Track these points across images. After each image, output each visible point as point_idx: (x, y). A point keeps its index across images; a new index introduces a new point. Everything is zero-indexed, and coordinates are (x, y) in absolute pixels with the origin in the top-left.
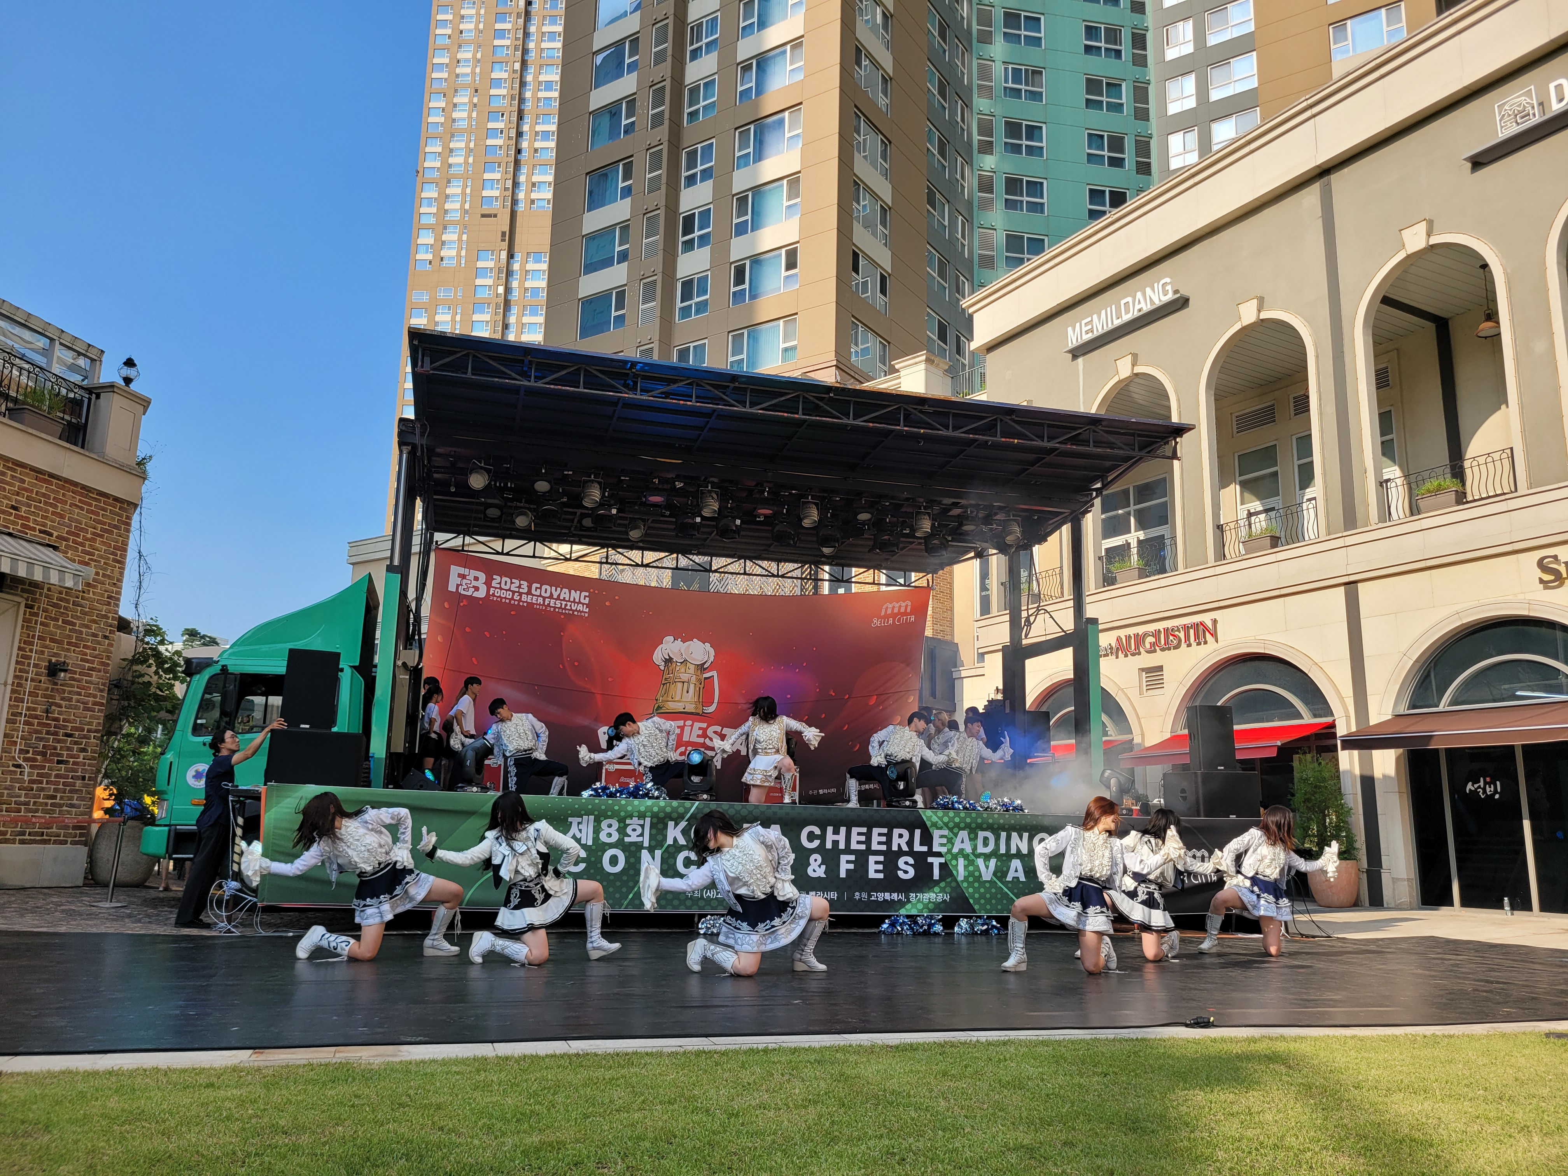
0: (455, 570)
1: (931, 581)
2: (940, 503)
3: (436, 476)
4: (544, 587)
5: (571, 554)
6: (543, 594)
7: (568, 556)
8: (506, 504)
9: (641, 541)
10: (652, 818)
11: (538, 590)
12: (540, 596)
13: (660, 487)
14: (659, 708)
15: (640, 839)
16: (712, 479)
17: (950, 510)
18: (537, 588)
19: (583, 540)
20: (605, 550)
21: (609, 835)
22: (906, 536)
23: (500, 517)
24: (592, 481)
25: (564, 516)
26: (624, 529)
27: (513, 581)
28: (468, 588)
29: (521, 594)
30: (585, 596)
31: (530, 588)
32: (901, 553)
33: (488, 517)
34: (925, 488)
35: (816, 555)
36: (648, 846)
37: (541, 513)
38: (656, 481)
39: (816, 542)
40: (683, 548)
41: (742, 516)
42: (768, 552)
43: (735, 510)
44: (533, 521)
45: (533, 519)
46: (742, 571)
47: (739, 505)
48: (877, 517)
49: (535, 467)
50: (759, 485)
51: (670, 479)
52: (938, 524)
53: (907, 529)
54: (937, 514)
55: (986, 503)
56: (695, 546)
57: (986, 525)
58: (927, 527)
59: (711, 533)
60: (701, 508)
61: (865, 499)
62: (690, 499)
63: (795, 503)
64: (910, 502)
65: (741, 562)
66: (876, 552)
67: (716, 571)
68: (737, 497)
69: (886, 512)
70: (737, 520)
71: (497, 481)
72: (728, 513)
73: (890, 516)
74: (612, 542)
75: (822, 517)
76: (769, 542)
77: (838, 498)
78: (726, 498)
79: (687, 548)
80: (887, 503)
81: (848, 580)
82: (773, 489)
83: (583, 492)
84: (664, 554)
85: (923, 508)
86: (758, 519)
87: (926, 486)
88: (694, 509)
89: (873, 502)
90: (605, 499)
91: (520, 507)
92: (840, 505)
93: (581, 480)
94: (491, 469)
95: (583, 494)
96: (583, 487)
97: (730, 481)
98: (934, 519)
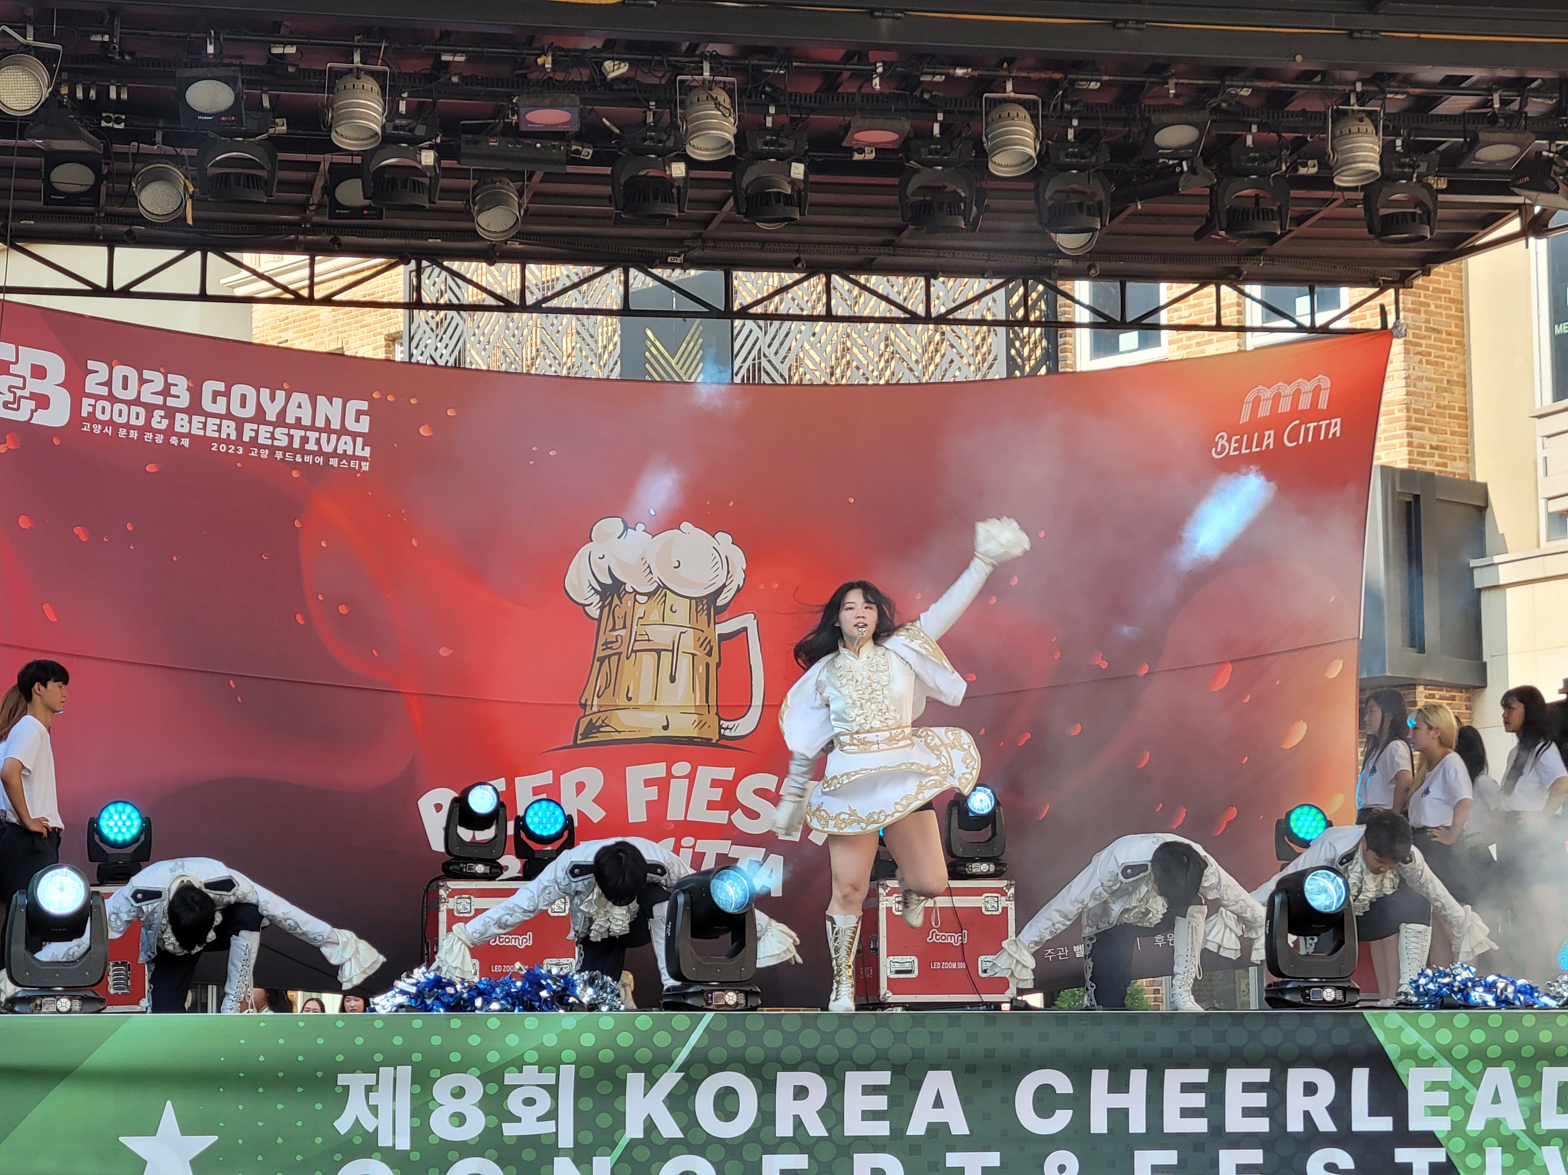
1: (1392, 311)
2: (1408, 81)
4: (237, 390)
5: (311, 287)
6: (236, 410)
7: (304, 292)
8: (107, 150)
9: (515, 238)
10: (578, 1064)
11: (222, 401)
12: (228, 416)
13: (560, 76)
14: (592, 728)
15: (548, 1127)
16: (712, 46)
17: (1436, 100)
18: (216, 394)
19: (344, 239)
20: (410, 268)
21: (459, 1119)
22: (1309, 182)
23: (95, 188)
24: (357, 72)
25: (282, 175)
26: (460, 204)
27: (147, 375)
29: (171, 414)
30: (358, 413)
31: (196, 393)
32: (1297, 231)
33: (58, 191)
34: (1361, 38)
35: (1044, 253)
36: (572, 1146)
37: (212, 171)
38: (547, 61)
39: (1034, 213)
40: (642, 251)
41: (808, 150)
42: (894, 250)
43: (787, 137)
44: (191, 197)
45: (191, 189)
46: (820, 310)
47: (797, 118)
48: (1218, 135)
49: (186, 37)
50: (856, 58)
51: (588, 53)
52: (1403, 146)
53: (1310, 162)
54: (1399, 114)
55: (1548, 75)
56: (678, 241)
57: (1552, 136)
58: (1367, 156)
59: (721, 203)
60: (685, 134)
61: (1175, 81)
62: (650, 110)
63: (966, 104)
64: (1315, 83)
65: (817, 283)
66: (1223, 233)
67: (744, 313)
68: (791, 96)
69: (1244, 115)
70: (794, 164)
71: (75, 84)
72: (766, 144)
73: (1254, 128)
74: (430, 240)
75: (1047, 145)
76: (896, 220)
77: (1093, 84)
78: (759, 98)
79: (654, 249)
80: (1245, 89)
81: (1143, 322)
82: (898, 69)
83: (330, 105)
84: (585, 270)
85: (1353, 100)
86: (857, 157)
87: (1361, 31)
88: (665, 137)
89: (1202, 89)
90: (398, 122)
91: (148, 158)
92: (1101, 105)
93: (323, 68)
94: (59, 51)
95: (333, 109)
96: (330, 89)
97: (768, 51)
98: (1390, 128)
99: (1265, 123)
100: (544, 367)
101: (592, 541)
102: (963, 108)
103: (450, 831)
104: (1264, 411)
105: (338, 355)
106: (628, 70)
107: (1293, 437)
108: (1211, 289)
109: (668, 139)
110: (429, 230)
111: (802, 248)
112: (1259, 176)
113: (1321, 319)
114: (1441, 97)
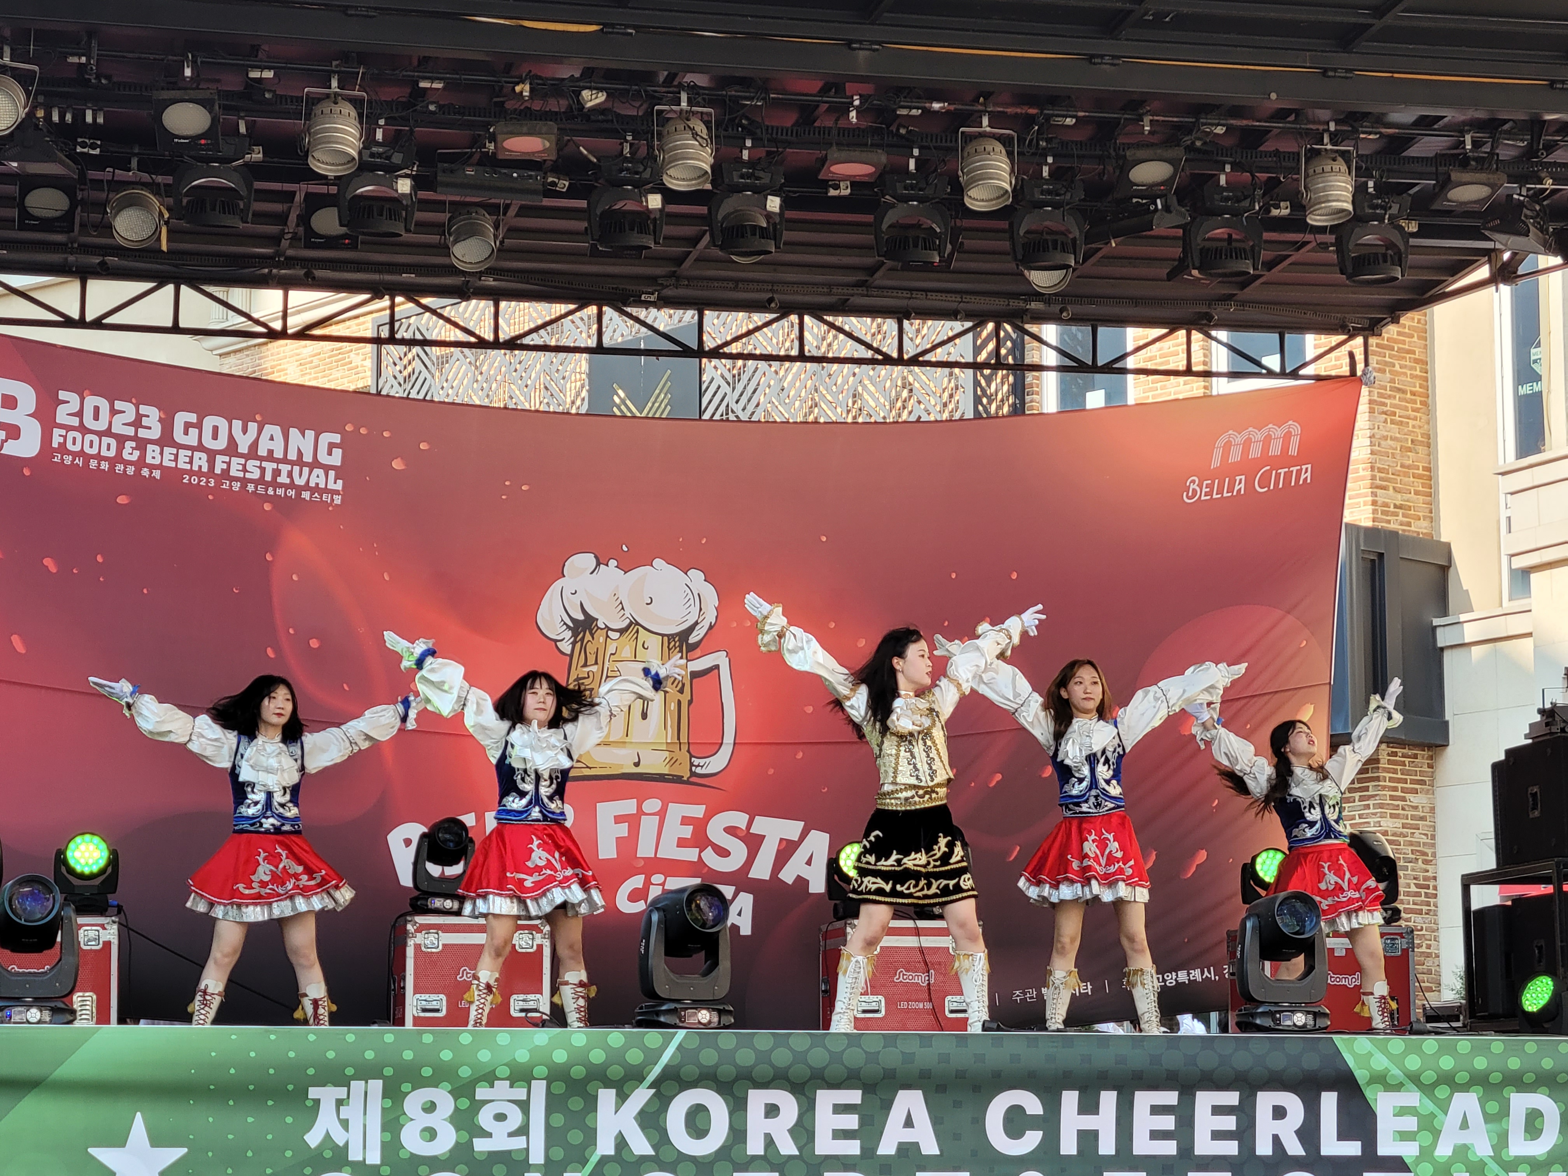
1: (1359, 357)
4: (210, 421)
5: (284, 320)
6: (208, 442)
7: (277, 325)
8: (82, 174)
9: (490, 271)
10: (550, 1081)
11: (193, 432)
12: (200, 447)
13: (537, 107)
15: (519, 1143)
16: (688, 78)
18: (188, 426)
19: (318, 273)
20: (386, 302)
21: (429, 1134)
22: (1281, 224)
23: (69, 214)
24: (335, 99)
25: (258, 205)
26: (435, 239)
27: (118, 405)
29: (142, 445)
31: (168, 424)
32: (1268, 276)
33: (33, 216)
34: (1334, 77)
35: (1016, 296)
36: (543, 1162)
37: (187, 198)
38: (524, 90)
39: (1009, 254)
40: (616, 289)
41: (783, 185)
42: (867, 291)
43: (763, 170)
44: (167, 223)
45: (166, 215)
46: (793, 350)
47: (774, 152)
48: (1191, 174)
49: (163, 60)
50: (833, 90)
51: (566, 81)
52: (1375, 187)
53: (1282, 204)
54: (1371, 155)
56: (652, 280)
57: (1524, 180)
58: (1341, 195)
59: (694, 241)
60: (662, 165)
61: (1151, 118)
62: (627, 141)
63: (941, 140)
64: (1289, 122)
65: (791, 323)
66: (1195, 272)
67: (715, 352)
68: (767, 130)
69: (1217, 154)
70: (770, 197)
71: (51, 108)
72: (742, 177)
73: (1228, 168)
74: (404, 275)
75: (1023, 179)
76: (869, 261)
77: (1068, 120)
78: (735, 132)
79: (628, 287)
80: (1219, 127)
81: (1114, 366)
82: (875, 102)
83: (307, 130)
84: (558, 307)
85: (1326, 139)
86: (832, 193)
87: (1335, 70)
88: (641, 168)
89: (1177, 127)
90: (374, 149)
91: (124, 184)
92: (1076, 143)
93: (301, 95)
94: (36, 72)
95: (310, 134)
96: (308, 117)
97: (744, 82)
98: (1362, 172)
99: (1240, 162)
101: (564, 576)
102: (939, 144)
103: (419, 867)
106: (606, 100)
108: (1182, 335)
109: (645, 169)
110: (403, 265)
111: (775, 288)
112: (1232, 215)
113: (1290, 365)
114: (1414, 138)
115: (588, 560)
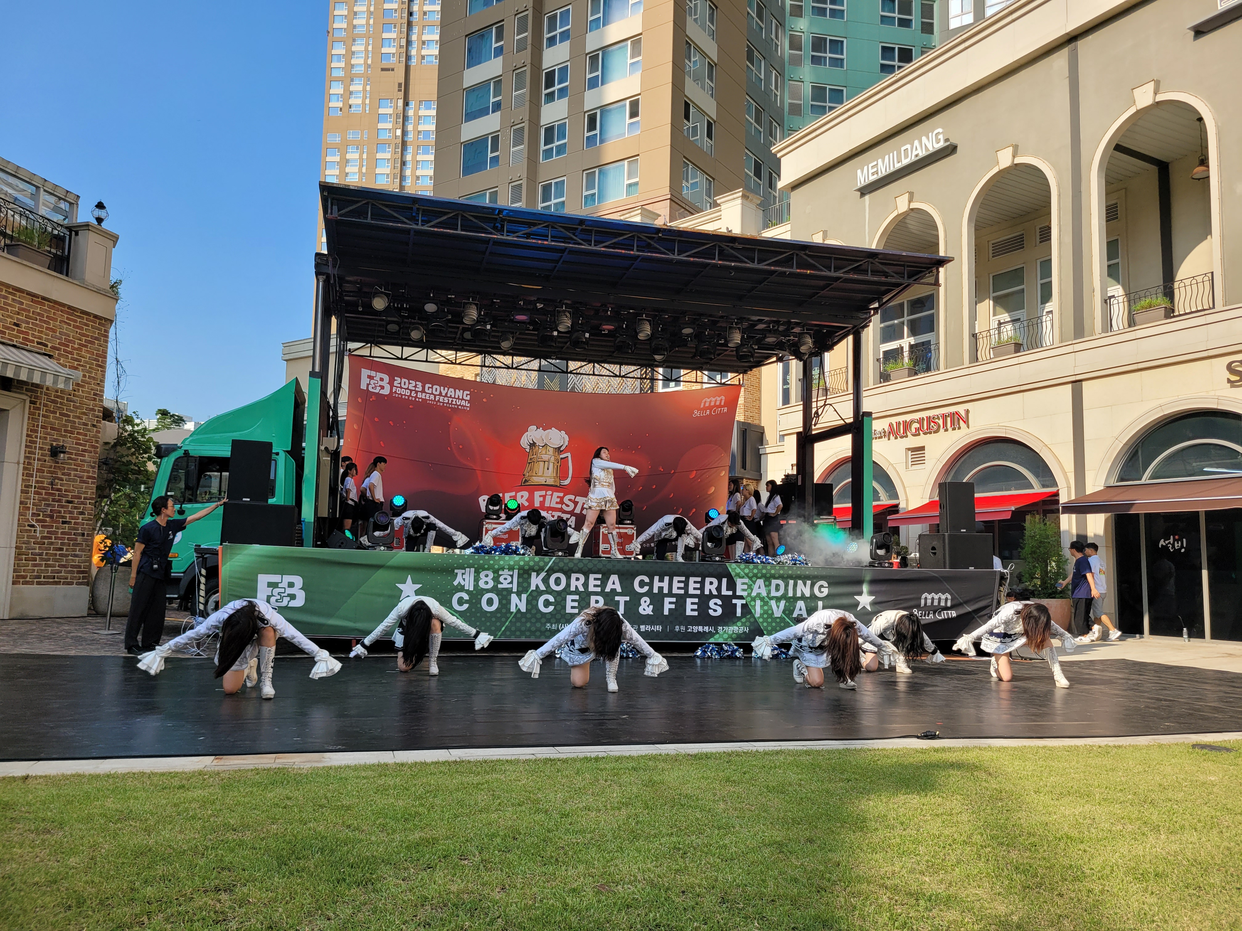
0: (365, 373)
1: (742, 380)
2: (749, 320)
3: (346, 298)
4: (435, 387)
5: (456, 360)
6: (434, 392)
8: (403, 321)
9: (511, 349)
10: (519, 569)
11: (430, 389)
12: (432, 394)
13: (525, 308)
14: (526, 481)
15: (510, 586)
16: (565, 301)
17: (756, 325)
18: (429, 388)
20: (483, 356)
21: (487, 583)
22: (722, 345)
23: (399, 331)
24: (471, 303)
25: (450, 330)
26: (497, 339)
27: (411, 381)
28: (376, 387)
29: (417, 392)
30: (467, 395)
31: (423, 387)
32: (718, 358)
33: (389, 331)
34: (737, 308)
35: (651, 360)
36: (516, 591)
37: (431, 328)
38: (522, 303)
39: (649, 349)
40: (545, 355)
41: (590, 330)
43: (585, 326)
45: (425, 332)
46: (591, 372)
47: (588, 321)
48: (698, 331)
49: (425, 292)
51: (533, 301)
52: (746, 337)
53: (722, 340)
54: (746, 328)
55: (785, 320)
56: (554, 353)
57: (785, 336)
58: (738, 338)
59: (566, 343)
60: (558, 324)
61: (688, 317)
62: (549, 317)
64: (725, 319)
65: (591, 365)
67: (571, 372)
68: (586, 315)
69: (705, 327)
70: (586, 333)
71: (395, 303)
72: (579, 328)
73: (708, 330)
74: (489, 350)
75: (654, 331)
76: (612, 350)
77: (666, 316)
79: (548, 354)
80: (706, 320)
81: (676, 380)
82: (615, 309)
83: (463, 311)
84: (529, 359)
85: (734, 324)
86: (603, 332)
87: (737, 306)
89: (695, 319)
90: (481, 317)
91: (414, 323)
92: (668, 322)
93: (462, 302)
94: (390, 294)
95: (464, 313)
96: (464, 307)
97: (581, 303)
98: (743, 332)
99: (711, 329)
100: (517, 385)
102: (632, 321)
103: (487, 507)
104: (707, 405)
105: (462, 379)
107: (714, 412)
108: (695, 372)
109: (553, 325)
110: (487, 346)
112: (709, 342)
113: (723, 381)
115: (535, 427)
